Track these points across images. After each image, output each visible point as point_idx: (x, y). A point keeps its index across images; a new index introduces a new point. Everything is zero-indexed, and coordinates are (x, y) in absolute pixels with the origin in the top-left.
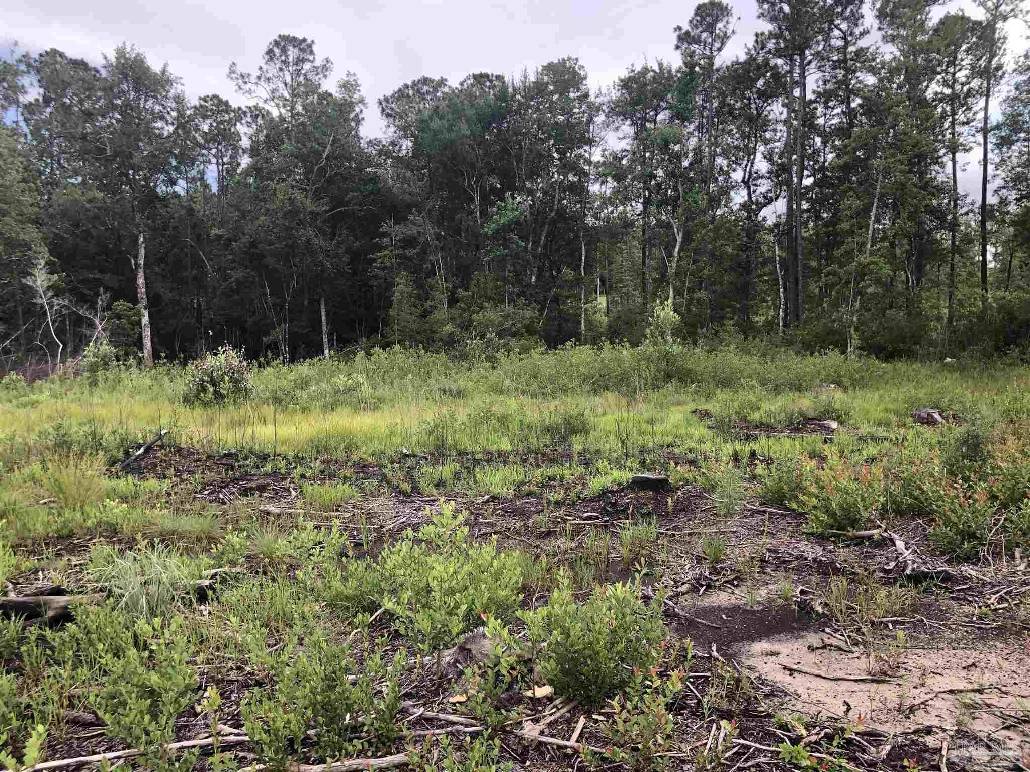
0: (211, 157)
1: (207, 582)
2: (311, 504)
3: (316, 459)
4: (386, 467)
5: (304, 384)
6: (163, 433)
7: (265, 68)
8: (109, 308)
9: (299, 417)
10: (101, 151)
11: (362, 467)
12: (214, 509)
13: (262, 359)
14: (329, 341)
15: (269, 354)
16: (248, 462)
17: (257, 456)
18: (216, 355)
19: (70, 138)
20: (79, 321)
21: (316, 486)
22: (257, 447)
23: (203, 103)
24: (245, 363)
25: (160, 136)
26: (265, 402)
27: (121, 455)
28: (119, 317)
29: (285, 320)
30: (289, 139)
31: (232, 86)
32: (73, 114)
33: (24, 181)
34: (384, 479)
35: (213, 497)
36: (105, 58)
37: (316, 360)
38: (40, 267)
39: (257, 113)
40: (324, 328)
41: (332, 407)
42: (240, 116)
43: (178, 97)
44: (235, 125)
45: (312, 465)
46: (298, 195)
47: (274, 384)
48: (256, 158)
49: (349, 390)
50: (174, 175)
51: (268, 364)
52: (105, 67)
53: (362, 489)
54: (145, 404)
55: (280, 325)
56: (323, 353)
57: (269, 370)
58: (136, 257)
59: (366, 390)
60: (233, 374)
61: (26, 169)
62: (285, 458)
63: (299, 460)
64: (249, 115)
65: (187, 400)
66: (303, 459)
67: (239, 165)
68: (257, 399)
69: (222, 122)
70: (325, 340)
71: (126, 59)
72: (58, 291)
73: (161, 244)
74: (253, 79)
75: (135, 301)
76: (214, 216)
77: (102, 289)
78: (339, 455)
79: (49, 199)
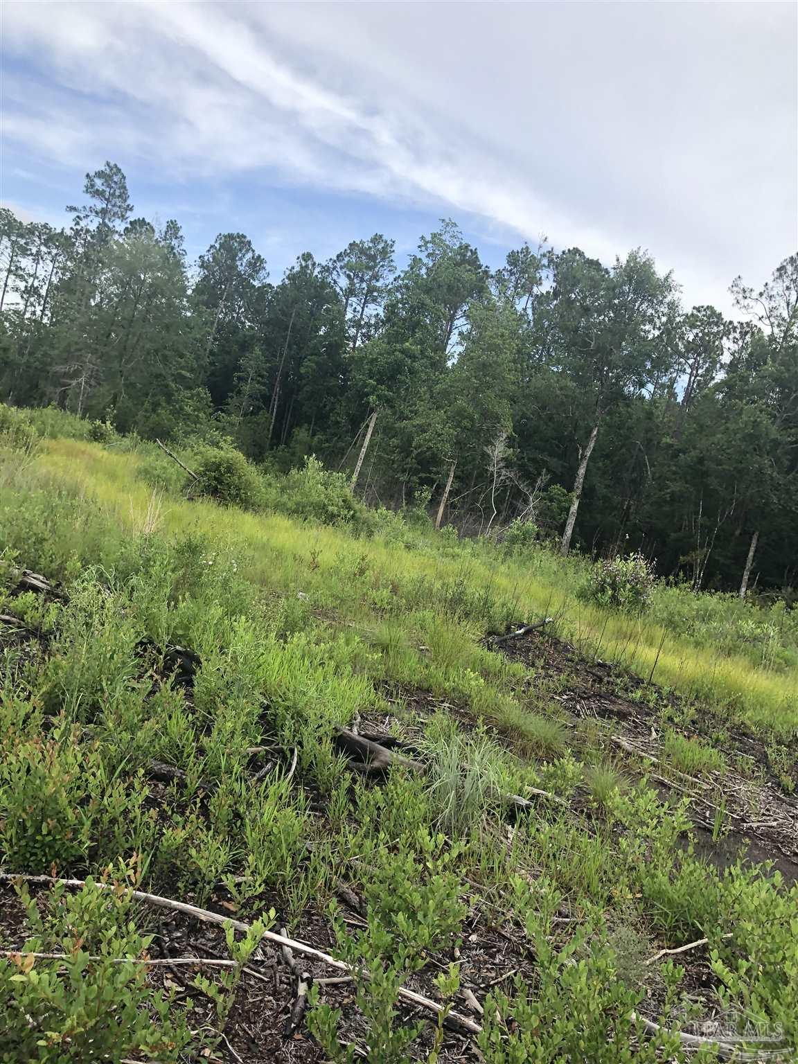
0: (686, 367)
1: (524, 802)
2: (669, 756)
3: (692, 705)
4: (769, 745)
5: (706, 617)
6: (547, 620)
7: (771, 284)
8: (545, 489)
9: (690, 650)
10: (587, 345)
11: (741, 733)
12: (565, 718)
13: (671, 578)
14: (749, 579)
15: (681, 574)
16: (619, 681)
17: (631, 678)
18: (626, 560)
19: (564, 329)
20: (518, 494)
21: (681, 737)
22: (633, 667)
23: (695, 312)
24: (651, 577)
25: (645, 339)
26: (659, 622)
27: (502, 629)
28: (551, 500)
29: (709, 544)
30: (774, 361)
31: (731, 298)
32: (574, 308)
33: (514, 361)
34: (763, 760)
35: (571, 704)
36: (618, 260)
37: (728, 595)
38: (501, 439)
39: (747, 329)
40: (749, 565)
41: (729, 652)
42: (729, 330)
43: (673, 304)
44: (721, 338)
45: (685, 710)
46: (765, 420)
47: (675, 607)
48: (731, 375)
49: (755, 639)
50: (645, 377)
51: (676, 584)
52: (614, 269)
53: (733, 763)
54: (544, 586)
55: (702, 548)
56: (738, 590)
57: (675, 591)
58: (584, 448)
59: (775, 646)
60: (637, 584)
61: (519, 351)
62: (658, 692)
63: (673, 699)
64: (738, 331)
65: (582, 595)
66: (678, 698)
67: (713, 378)
68: (652, 616)
69: (708, 334)
70: (746, 577)
71: (636, 263)
72: (508, 463)
73: (612, 442)
74: (755, 295)
75: (570, 489)
76: (671, 424)
77: (545, 470)
78: (720, 710)
79: (530, 380)
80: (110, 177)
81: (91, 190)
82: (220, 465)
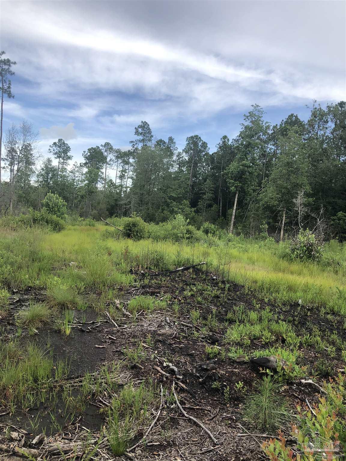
80: (144, 126)
81: (137, 133)
82: (130, 224)
